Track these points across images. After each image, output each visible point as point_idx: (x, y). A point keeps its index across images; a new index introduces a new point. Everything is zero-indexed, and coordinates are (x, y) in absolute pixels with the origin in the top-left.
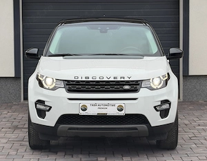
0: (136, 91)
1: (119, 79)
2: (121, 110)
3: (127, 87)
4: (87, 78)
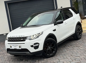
0: (24, 41)
2: (20, 47)
3: (22, 39)
4: (13, 36)
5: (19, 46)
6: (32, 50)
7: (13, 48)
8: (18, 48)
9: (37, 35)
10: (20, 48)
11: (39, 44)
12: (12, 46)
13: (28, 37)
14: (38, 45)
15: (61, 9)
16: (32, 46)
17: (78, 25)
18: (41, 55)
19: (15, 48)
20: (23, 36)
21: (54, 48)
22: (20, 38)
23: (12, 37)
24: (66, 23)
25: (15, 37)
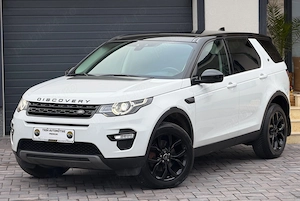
0: (89, 116)
1: (76, 103)
2: (70, 137)
3: (80, 112)
4: (48, 100)
5: (67, 132)
6: (110, 151)
7: (45, 137)
8: (62, 138)
9: (132, 104)
10: (71, 141)
11: (135, 133)
12: (41, 132)
13: (102, 108)
14: (131, 136)
15: (218, 36)
16: (111, 137)
17: (275, 105)
18: (136, 172)
19: (53, 138)
20: (84, 103)
21: (182, 159)
22: (75, 107)
23: (45, 101)
24: (234, 84)
25: (57, 102)
